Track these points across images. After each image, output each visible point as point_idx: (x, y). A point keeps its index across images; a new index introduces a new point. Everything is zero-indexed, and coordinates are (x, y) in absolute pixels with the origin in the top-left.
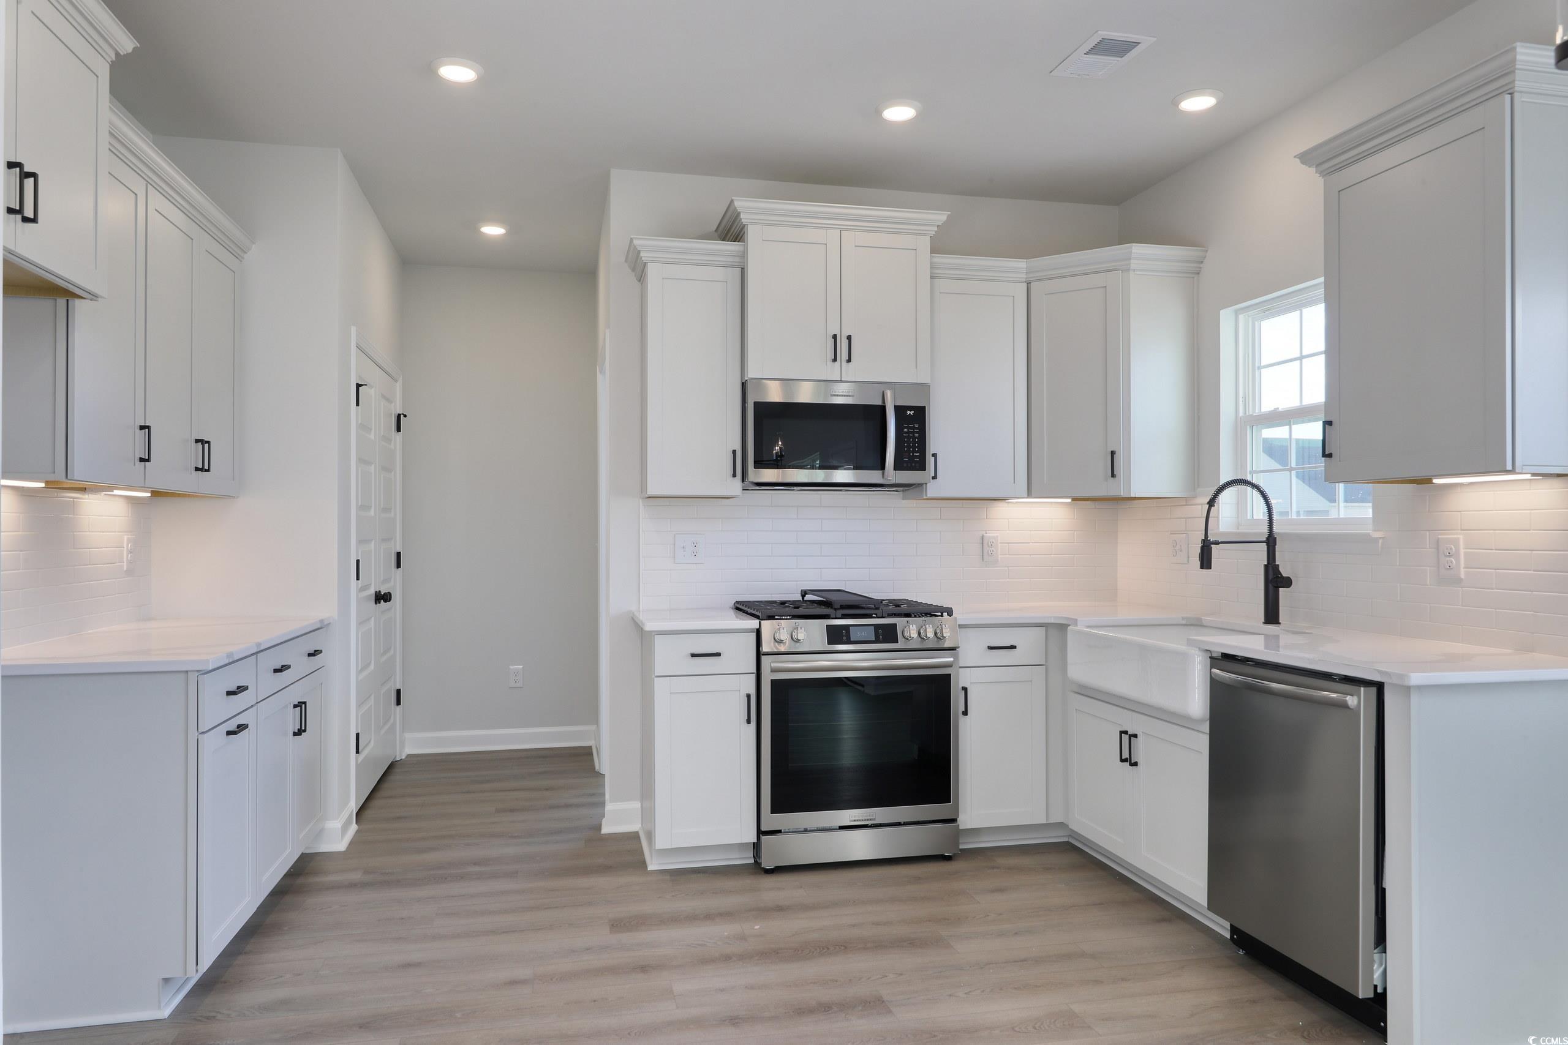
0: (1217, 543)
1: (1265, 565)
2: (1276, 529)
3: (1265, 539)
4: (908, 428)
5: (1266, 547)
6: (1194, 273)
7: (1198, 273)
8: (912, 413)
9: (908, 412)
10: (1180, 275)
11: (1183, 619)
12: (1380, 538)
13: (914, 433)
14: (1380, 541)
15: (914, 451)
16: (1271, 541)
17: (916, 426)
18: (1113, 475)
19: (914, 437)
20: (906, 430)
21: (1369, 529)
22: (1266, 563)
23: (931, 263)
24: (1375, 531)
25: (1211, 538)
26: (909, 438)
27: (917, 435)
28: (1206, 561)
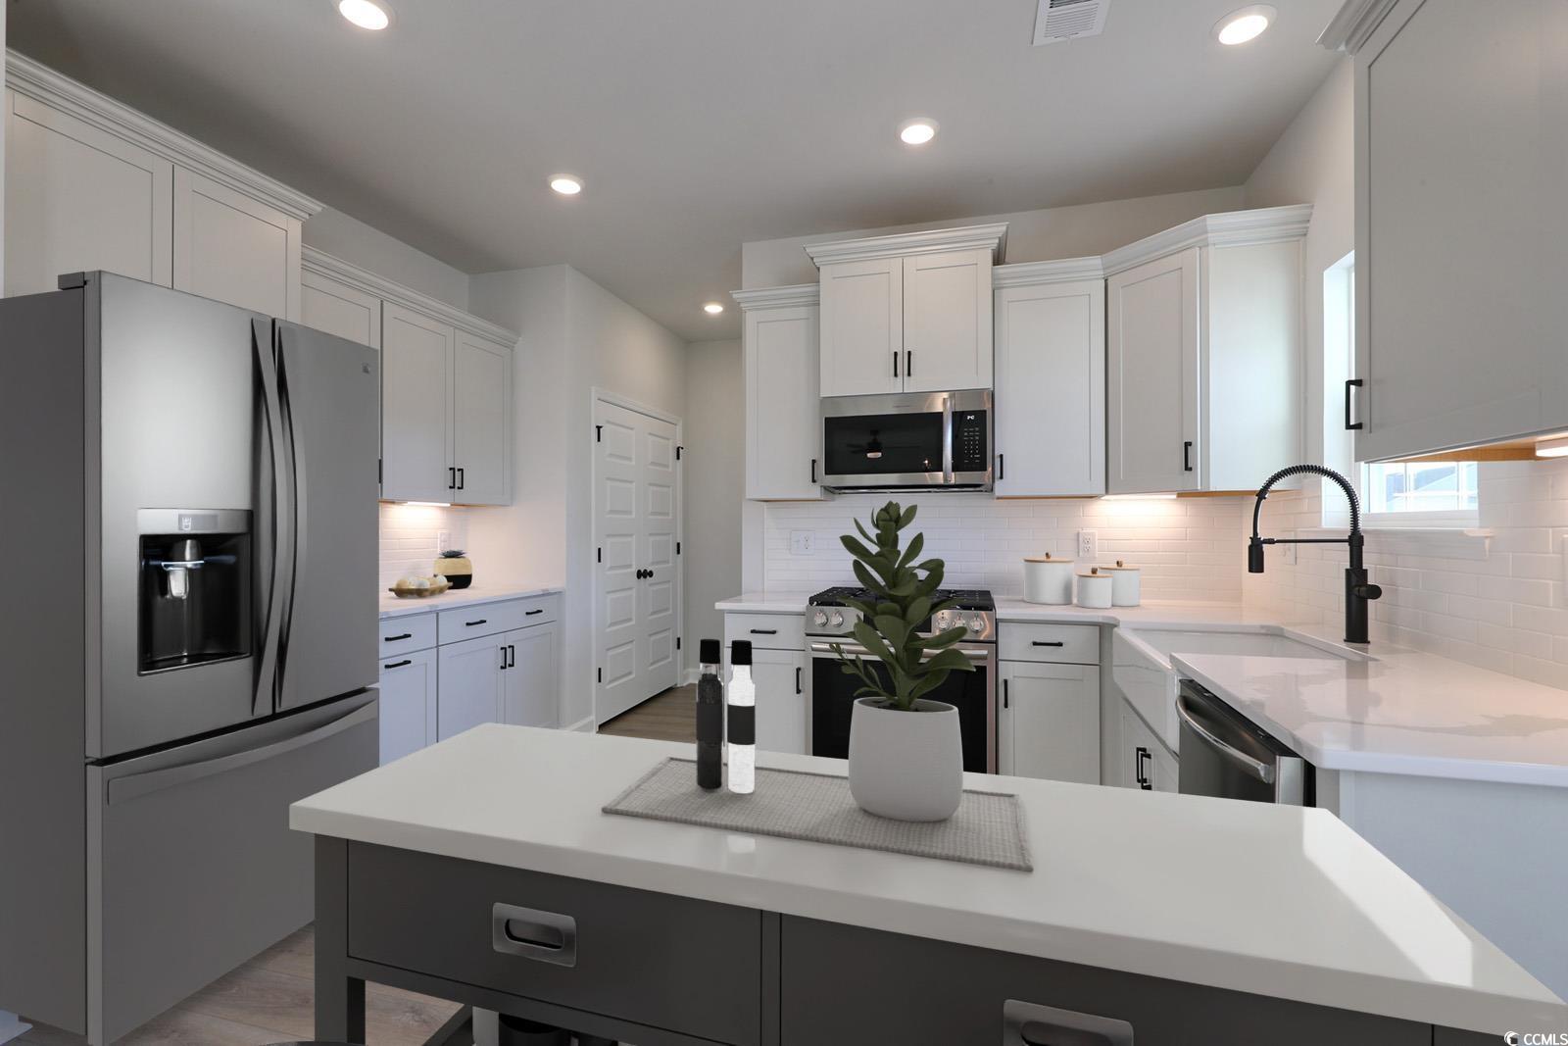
0: (1271, 542)
1: (1347, 570)
2: (1362, 525)
3: (1347, 538)
4: (969, 432)
5: (1348, 548)
6: (1301, 234)
7: (1305, 235)
8: (972, 417)
9: (969, 417)
10: (1285, 240)
11: (1262, 627)
12: (1487, 537)
13: (974, 436)
14: (1487, 542)
15: (974, 453)
16: (1355, 541)
17: (977, 429)
18: (1187, 468)
19: (974, 441)
20: (966, 434)
21: (1473, 529)
22: (1348, 567)
23: (992, 274)
24: (1481, 527)
25: (1262, 536)
26: (969, 441)
27: (977, 438)
28: (1256, 563)
